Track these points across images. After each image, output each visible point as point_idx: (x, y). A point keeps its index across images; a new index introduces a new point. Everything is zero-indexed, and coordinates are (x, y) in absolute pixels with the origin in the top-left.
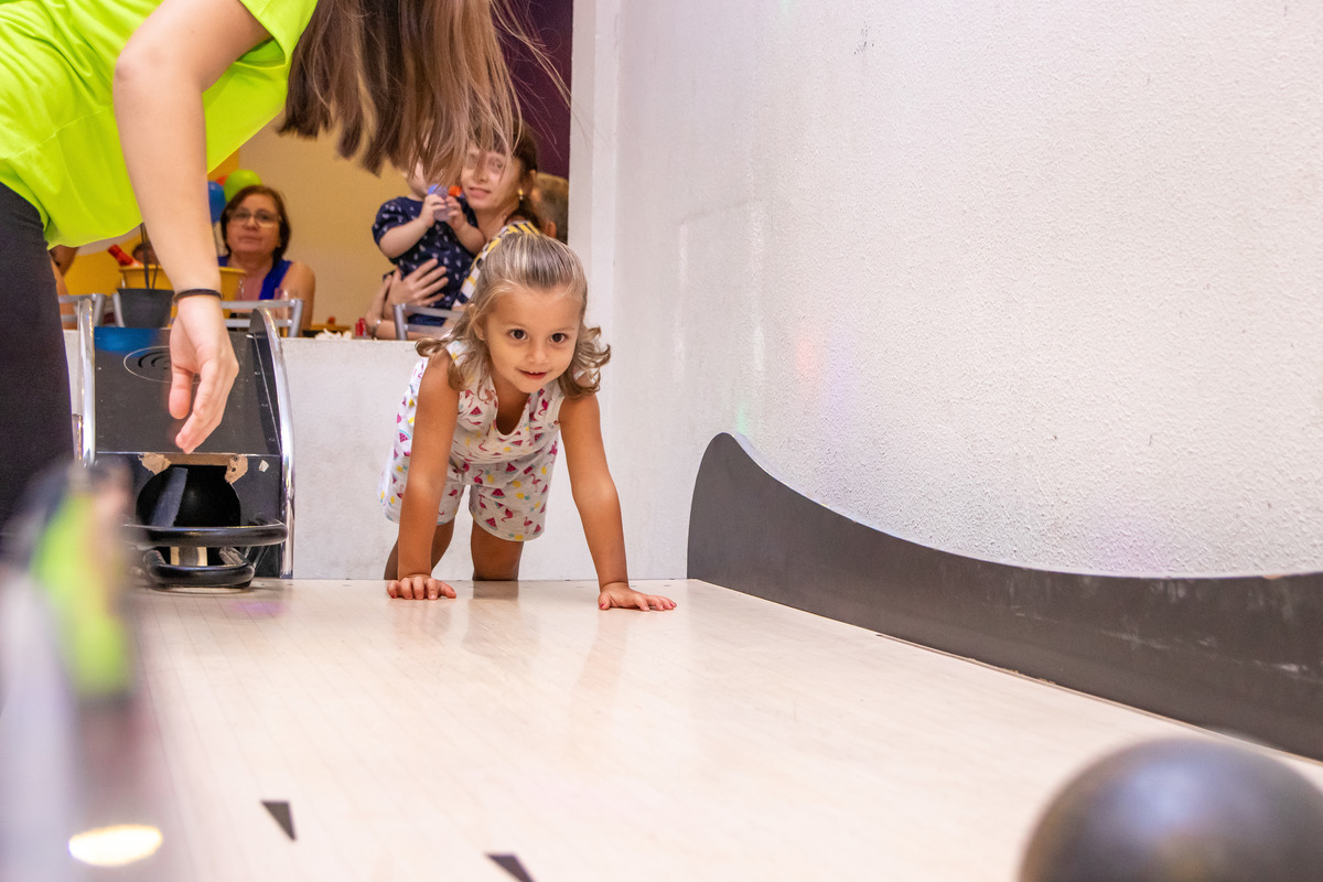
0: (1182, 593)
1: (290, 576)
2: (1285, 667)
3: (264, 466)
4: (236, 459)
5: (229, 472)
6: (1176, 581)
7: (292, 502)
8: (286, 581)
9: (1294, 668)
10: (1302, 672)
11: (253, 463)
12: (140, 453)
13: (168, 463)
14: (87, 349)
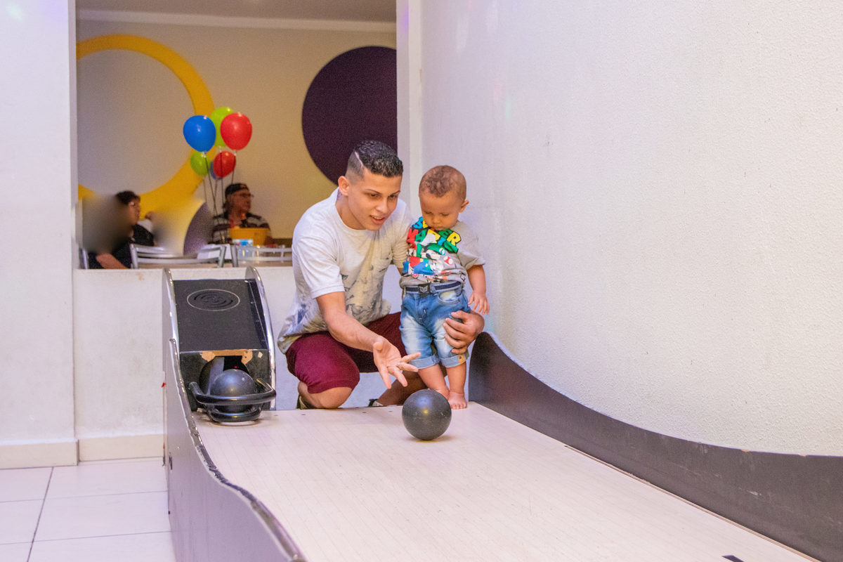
0: (706, 451)
1: (275, 409)
2: (752, 492)
3: (260, 355)
4: (247, 352)
5: (243, 358)
6: (703, 445)
7: (275, 370)
8: (273, 412)
9: (756, 494)
10: (759, 497)
11: (255, 354)
12: (200, 352)
13: (214, 356)
14: (171, 294)
